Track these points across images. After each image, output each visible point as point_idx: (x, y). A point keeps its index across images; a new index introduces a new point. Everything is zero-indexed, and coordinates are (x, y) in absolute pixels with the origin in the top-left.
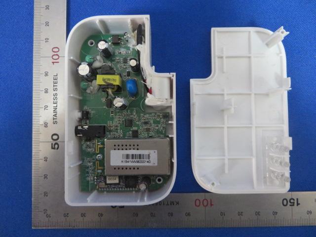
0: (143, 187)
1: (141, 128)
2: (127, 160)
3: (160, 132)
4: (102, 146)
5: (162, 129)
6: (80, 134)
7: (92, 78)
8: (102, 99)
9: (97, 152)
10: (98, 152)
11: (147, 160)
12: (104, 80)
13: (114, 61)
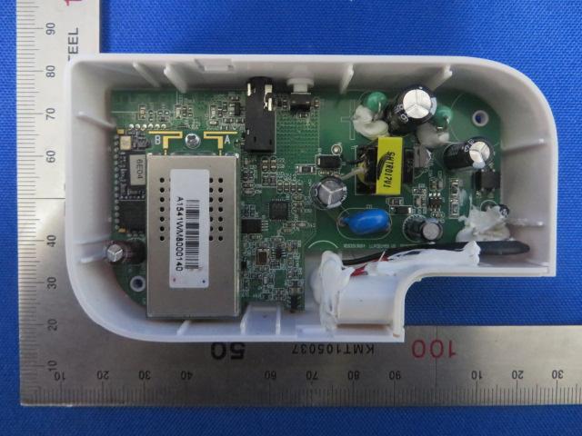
0: (116, 253)
1: (266, 239)
2: (184, 212)
3: (256, 287)
4: (220, 146)
5: (265, 292)
6: (252, 88)
7: (393, 122)
8: (339, 144)
9: (205, 133)
10: (205, 137)
11: (183, 262)
12: (389, 156)
13: (435, 175)
